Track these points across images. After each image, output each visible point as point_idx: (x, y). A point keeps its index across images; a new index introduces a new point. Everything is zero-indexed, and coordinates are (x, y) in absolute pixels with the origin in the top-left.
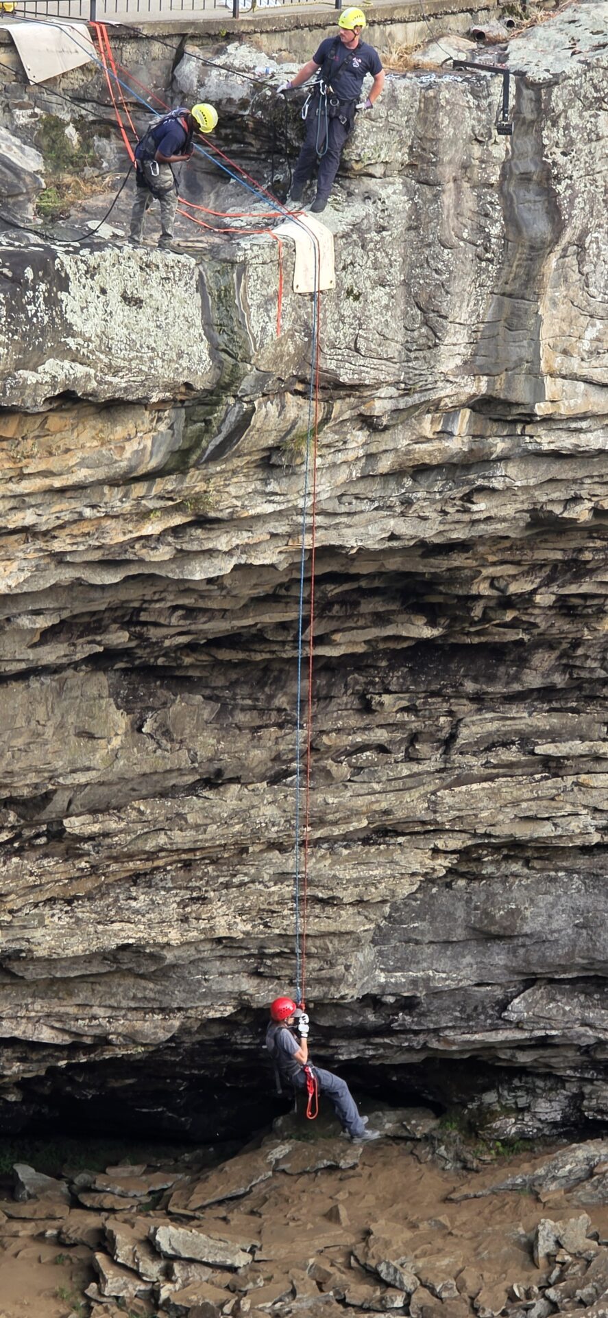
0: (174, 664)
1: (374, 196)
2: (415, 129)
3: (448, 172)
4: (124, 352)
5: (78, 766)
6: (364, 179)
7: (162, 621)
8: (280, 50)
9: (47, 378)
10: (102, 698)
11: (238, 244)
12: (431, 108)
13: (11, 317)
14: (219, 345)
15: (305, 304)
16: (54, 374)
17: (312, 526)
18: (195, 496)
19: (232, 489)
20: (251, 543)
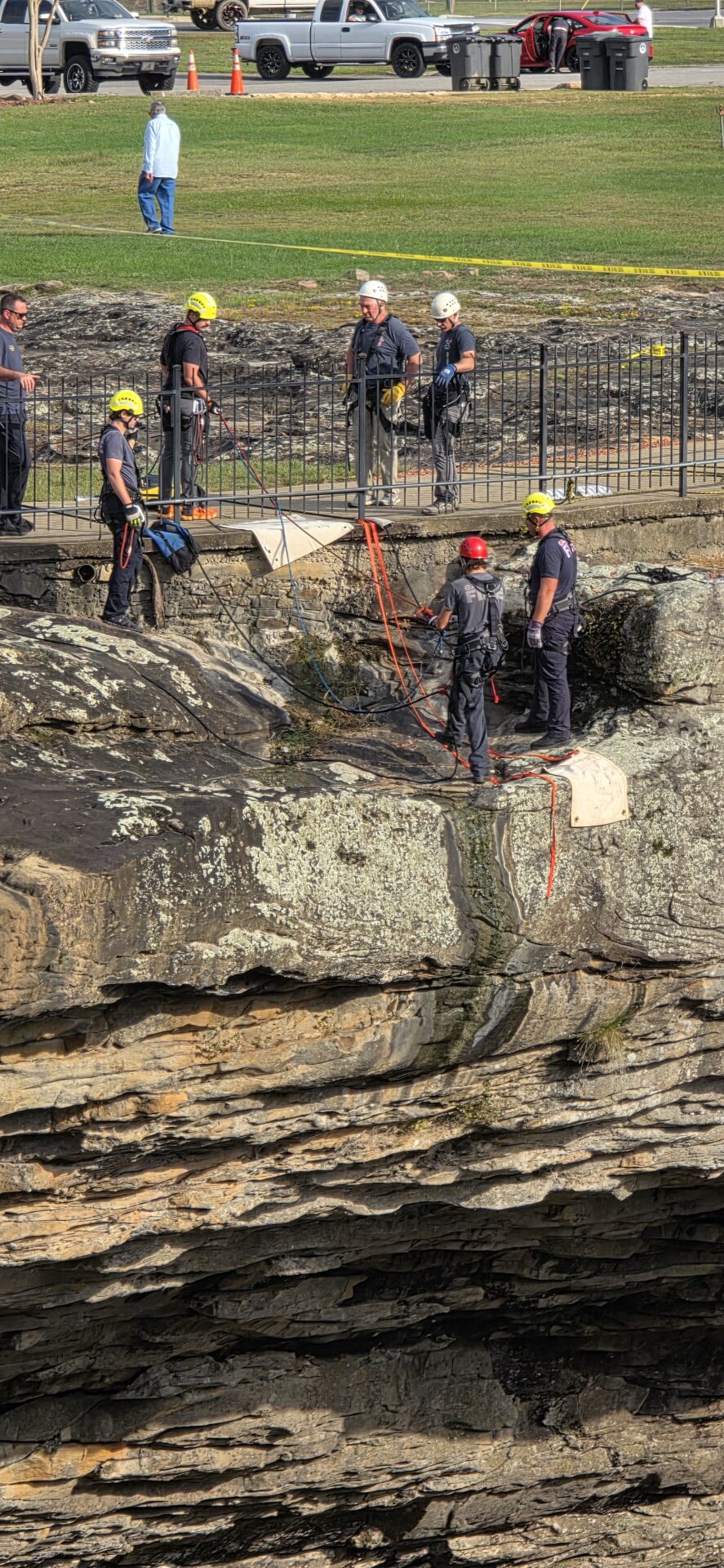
0: (571, 1334)
1: (692, 726)
4: (338, 920)
5: (452, 1467)
6: (683, 705)
7: (526, 1273)
8: (602, 549)
9: (231, 952)
10: (483, 1378)
11: (500, 787)
13: (178, 877)
14: (472, 911)
15: (593, 860)
16: (240, 946)
17: (648, 1143)
18: (473, 1102)
19: (521, 1093)
20: (564, 1162)
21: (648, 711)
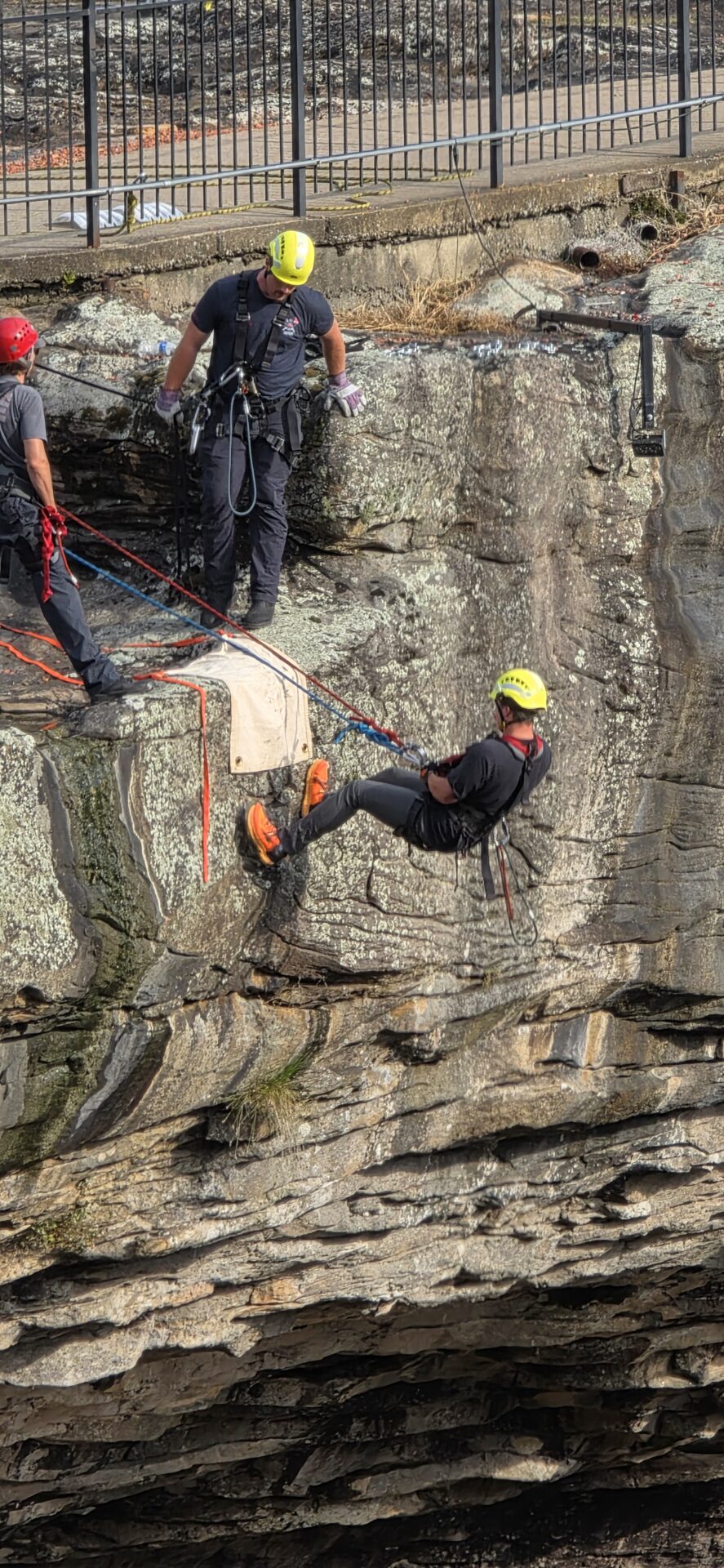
1: (390, 588)
2: (466, 452)
3: (539, 536)
6: (369, 554)
11: (121, 702)
12: (498, 409)
14: (90, 907)
17: (299, 1263)
18: (57, 1216)
19: (131, 1198)
20: (175, 1304)
21: (317, 566)
